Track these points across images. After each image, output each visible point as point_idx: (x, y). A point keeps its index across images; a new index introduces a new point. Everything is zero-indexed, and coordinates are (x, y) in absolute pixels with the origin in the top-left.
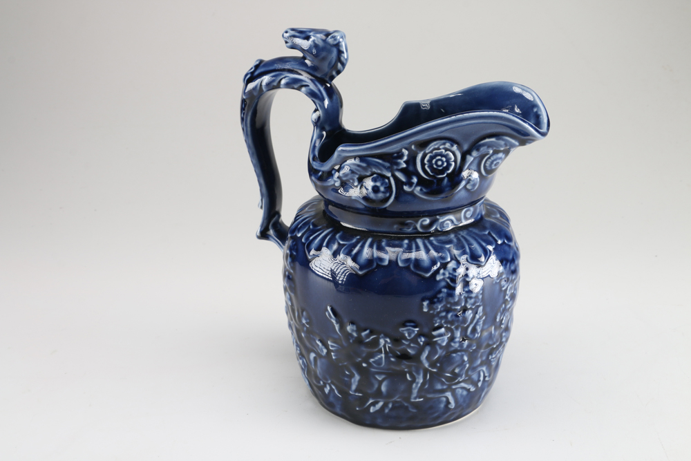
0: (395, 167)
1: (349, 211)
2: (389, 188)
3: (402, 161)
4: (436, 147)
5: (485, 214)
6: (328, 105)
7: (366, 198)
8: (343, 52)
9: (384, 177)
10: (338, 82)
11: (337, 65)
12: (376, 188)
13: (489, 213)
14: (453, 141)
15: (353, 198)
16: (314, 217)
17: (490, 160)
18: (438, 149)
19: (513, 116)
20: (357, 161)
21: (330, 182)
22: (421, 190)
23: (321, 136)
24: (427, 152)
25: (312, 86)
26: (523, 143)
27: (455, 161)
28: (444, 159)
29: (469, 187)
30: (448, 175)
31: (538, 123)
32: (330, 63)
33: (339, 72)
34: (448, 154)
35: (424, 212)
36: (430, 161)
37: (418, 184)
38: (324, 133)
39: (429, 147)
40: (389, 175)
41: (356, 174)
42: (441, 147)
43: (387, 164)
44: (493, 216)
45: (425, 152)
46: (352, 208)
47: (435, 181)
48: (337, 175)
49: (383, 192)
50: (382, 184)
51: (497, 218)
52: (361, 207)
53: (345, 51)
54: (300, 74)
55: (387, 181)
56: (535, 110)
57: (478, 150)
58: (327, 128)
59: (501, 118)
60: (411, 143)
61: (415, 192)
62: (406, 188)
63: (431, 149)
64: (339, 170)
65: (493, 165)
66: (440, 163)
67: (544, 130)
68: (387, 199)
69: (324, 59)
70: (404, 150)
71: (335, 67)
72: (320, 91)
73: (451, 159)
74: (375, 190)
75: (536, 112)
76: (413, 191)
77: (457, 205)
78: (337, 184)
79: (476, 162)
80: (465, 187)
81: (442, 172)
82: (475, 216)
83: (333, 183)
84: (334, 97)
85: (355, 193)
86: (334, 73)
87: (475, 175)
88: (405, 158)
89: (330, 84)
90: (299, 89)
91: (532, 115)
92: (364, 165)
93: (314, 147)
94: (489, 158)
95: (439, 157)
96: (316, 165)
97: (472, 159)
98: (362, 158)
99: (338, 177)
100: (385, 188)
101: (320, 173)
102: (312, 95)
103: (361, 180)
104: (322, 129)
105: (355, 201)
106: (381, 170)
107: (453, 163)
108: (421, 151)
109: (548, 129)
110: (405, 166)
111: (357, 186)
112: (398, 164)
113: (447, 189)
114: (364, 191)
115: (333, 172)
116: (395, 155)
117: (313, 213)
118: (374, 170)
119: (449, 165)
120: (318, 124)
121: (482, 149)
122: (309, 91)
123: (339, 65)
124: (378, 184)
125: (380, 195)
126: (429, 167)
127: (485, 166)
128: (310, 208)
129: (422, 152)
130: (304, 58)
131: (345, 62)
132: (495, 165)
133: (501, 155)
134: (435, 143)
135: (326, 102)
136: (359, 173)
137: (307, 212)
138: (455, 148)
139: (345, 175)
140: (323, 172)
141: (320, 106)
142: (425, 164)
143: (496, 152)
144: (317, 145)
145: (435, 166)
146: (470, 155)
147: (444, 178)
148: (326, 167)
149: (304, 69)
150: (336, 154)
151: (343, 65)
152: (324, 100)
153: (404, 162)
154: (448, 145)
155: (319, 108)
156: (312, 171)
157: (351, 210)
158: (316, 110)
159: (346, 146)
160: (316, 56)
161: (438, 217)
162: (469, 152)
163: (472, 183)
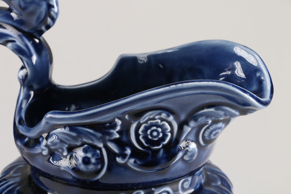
0: (107, 138)
1: (57, 181)
2: (100, 160)
3: (115, 132)
4: (151, 117)
5: (205, 183)
6: (36, 61)
7: (75, 169)
8: (53, 7)
9: (95, 148)
10: (48, 36)
11: (47, 20)
12: (86, 160)
13: (209, 181)
14: (169, 112)
15: (62, 169)
16: (19, 183)
17: (209, 130)
18: (154, 119)
19: (233, 86)
20: (66, 131)
21: (37, 150)
22: (135, 162)
23: (27, 97)
24: (141, 122)
25: (19, 43)
26: (244, 112)
27: (172, 132)
28: (160, 130)
29: (186, 158)
30: (164, 147)
31: (259, 92)
32: (38, 18)
33: (48, 27)
34: (163, 125)
35: (139, 184)
36: (145, 131)
37: (132, 156)
38: (32, 93)
39: (143, 117)
40: (101, 145)
41: (66, 143)
42: (157, 117)
43: (99, 135)
44: (214, 184)
45: (139, 122)
46: (60, 178)
47: (150, 152)
48: (44, 142)
49: (94, 164)
50: (93, 156)
51: (217, 187)
52: (70, 178)
53: (55, 6)
54: (5, 28)
55: (98, 152)
56: (258, 74)
57: (196, 120)
58: (36, 87)
59: (220, 88)
60: (124, 113)
61: (129, 164)
62: (119, 160)
63: (146, 119)
64: (47, 138)
65: (212, 135)
66: (155, 134)
67: (266, 99)
68: (98, 172)
69: (32, 13)
70: (117, 120)
71: (44, 20)
72: (26, 46)
73: (167, 129)
74: (86, 161)
75: (259, 77)
76: (126, 164)
77: (174, 176)
78: (45, 153)
79: (194, 132)
80: (182, 158)
81: (158, 143)
82: (194, 185)
83: (40, 151)
84: (44, 53)
85: (64, 163)
86: (43, 28)
87: (193, 146)
88: (118, 128)
89: (39, 39)
90: (5, 44)
91: (254, 80)
92: (74, 134)
93: (21, 108)
94: (208, 128)
95: (155, 128)
96: (22, 130)
97: (190, 129)
98: (72, 127)
99: (47, 146)
100: (96, 159)
101: (27, 139)
102: (19, 51)
103: (71, 149)
104: (30, 88)
105: (64, 171)
106: (91, 140)
107: (169, 134)
108: (135, 121)
109: (271, 97)
110: (117, 136)
111: (66, 157)
112: (110, 134)
113: (163, 161)
114: (74, 162)
115: (41, 140)
116: (108, 124)
117: (18, 180)
118: (85, 140)
119: (165, 136)
120: (25, 82)
121: (200, 119)
122: (15, 47)
123: (49, 20)
124: (89, 155)
125: (91, 167)
126: (143, 138)
127: (203, 137)
128: (15, 173)
129: (137, 122)
130: (10, 10)
131: (55, 16)
132: (215, 135)
133: (220, 125)
134: (150, 113)
135: (35, 58)
136: (68, 143)
137: (12, 177)
138: (171, 118)
139: (54, 144)
140: (30, 138)
141: (27, 63)
142: (139, 135)
143: (215, 122)
144: (24, 106)
145: (150, 137)
146: (187, 124)
147: (159, 149)
148: (33, 133)
149: (11, 22)
150: (44, 121)
151: (54, 20)
152: (31, 55)
153: (118, 132)
154: (164, 115)
155: (26, 66)
156: (18, 136)
157: (60, 181)
158: (23, 68)
159: (55, 113)
160: (24, 9)
161: (153, 189)
162: (186, 123)
163: (189, 154)
